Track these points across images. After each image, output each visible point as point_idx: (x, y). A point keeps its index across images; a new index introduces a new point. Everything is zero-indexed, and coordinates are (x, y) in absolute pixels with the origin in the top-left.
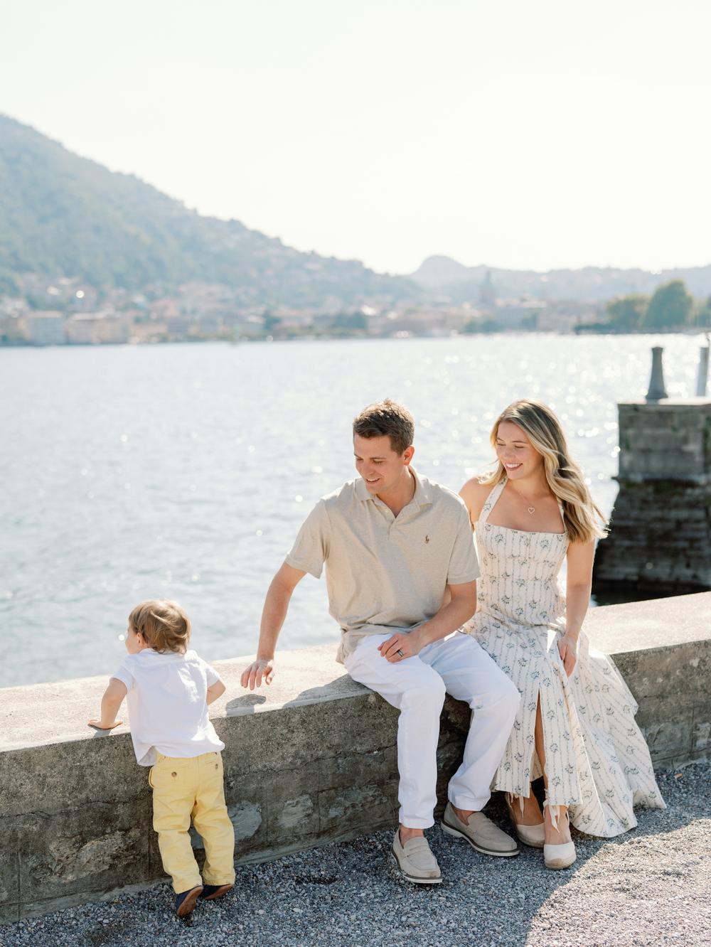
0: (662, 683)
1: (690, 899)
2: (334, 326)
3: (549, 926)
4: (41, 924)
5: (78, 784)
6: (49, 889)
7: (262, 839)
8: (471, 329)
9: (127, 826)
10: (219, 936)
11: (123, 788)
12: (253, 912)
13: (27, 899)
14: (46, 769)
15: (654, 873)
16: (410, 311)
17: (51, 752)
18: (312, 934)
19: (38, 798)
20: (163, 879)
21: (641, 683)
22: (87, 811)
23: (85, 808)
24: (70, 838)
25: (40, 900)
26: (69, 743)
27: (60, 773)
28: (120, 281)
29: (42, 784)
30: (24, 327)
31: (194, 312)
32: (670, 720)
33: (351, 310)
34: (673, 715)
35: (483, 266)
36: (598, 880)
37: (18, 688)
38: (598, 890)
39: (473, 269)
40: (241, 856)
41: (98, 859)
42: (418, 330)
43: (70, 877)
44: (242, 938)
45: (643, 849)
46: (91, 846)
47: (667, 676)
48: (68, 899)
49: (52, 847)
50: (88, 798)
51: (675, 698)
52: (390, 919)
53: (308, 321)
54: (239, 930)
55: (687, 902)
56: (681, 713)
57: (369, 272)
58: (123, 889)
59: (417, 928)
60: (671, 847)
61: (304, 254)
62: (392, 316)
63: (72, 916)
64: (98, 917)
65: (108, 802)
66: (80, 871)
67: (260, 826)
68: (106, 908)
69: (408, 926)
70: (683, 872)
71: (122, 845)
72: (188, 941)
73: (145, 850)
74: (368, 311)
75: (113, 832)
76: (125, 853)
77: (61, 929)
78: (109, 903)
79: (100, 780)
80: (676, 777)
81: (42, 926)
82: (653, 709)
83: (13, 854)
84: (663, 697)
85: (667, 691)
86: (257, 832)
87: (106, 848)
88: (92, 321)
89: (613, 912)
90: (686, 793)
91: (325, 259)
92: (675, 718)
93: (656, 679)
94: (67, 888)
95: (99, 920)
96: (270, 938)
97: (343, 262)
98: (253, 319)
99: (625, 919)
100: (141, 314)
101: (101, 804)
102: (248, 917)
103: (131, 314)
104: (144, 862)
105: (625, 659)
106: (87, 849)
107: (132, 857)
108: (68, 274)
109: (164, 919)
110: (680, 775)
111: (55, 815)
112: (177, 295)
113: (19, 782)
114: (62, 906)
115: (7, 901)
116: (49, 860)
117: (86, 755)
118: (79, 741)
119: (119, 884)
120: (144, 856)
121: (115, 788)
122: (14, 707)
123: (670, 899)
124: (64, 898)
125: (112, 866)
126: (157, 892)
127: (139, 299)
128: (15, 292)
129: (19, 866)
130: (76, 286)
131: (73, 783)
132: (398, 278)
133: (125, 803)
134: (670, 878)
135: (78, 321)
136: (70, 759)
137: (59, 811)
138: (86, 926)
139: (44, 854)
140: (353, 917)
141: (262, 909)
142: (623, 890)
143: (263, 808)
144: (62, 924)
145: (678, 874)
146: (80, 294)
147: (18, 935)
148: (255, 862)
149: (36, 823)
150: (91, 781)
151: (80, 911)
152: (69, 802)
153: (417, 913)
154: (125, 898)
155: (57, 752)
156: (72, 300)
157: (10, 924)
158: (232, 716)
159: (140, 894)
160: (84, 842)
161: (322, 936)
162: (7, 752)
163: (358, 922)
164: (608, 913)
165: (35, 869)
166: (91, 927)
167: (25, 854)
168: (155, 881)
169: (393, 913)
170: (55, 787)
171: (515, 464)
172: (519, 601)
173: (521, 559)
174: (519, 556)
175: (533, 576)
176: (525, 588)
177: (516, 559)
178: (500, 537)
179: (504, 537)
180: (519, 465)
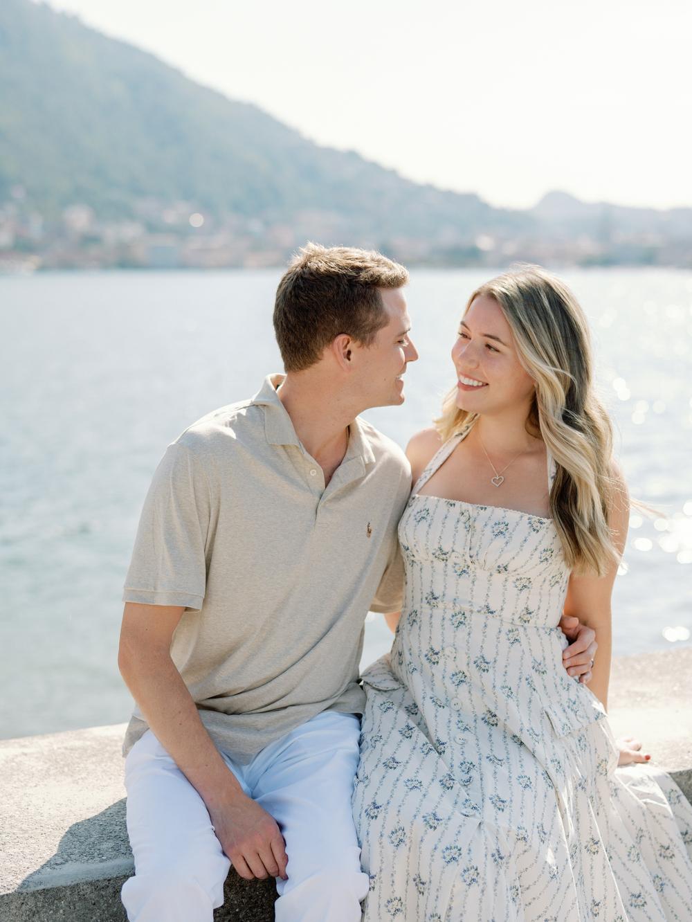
28: (237, 207)
35: (603, 203)
39: (591, 205)
57: (485, 206)
61: (421, 186)
74: (484, 244)
91: (442, 192)
97: (460, 195)
103: (246, 242)
127: (256, 227)
130: (193, 210)
132: (515, 212)
171: (474, 379)
172: (455, 658)
173: (457, 561)
174: (453, 551)
175: (483, 604)
176: (467, 630)
177: (450, 563)
178: (424, 514)
179: (431, 514)
180: (480, 384)
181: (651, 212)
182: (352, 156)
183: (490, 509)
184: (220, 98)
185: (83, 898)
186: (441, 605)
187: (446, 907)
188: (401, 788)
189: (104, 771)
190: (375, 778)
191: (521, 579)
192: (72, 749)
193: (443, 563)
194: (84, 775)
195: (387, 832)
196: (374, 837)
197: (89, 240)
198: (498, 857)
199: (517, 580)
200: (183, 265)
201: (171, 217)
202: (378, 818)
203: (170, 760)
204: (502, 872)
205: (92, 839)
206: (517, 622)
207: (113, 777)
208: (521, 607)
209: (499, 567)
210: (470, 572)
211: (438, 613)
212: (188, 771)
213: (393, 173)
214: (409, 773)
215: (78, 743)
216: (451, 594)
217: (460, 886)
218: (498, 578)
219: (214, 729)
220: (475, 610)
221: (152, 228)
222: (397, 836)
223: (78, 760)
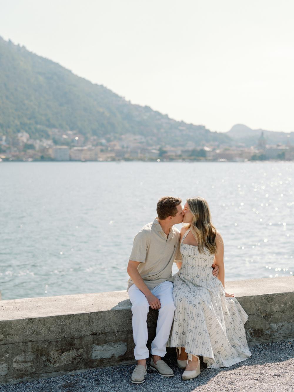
0: (283, 307)
1: (281, 384)
2: (191, 156)
3: (227, 390)
4: (46, 381)
5: (61, 331)
6: (50, 369)
7: (127, 356)
8: (254, 158)
9: (78, 347)
10: (109, 388)
11: (77, 333)
12: (122, 381)
13: (41, 372)
14: (50, 325)
15: (271, 375)
16: (226, 150)
17: (52, 319)
18: (142, 389)
19: (47, 335)
20: (90, 368)
21: (275, 306)
22: (64, 341)
23: (63, 340)
24: (58, 351)
25: (46, 373)
26: (59, 316)
27: (55, 327)
28: (95, 133)
29: (49, 330)
30: (51, 152)
31: (127, 147)
32: (287, 321)
33: (199, 148)
34: (288, 320)
35: (260, 129)
36: (249, 376)
37: (41, 298)
38: (248, 379)
39: (255, 131)
40: (119, 362)
41: (67, 359)
42: (230, 158)
43: (57, 365)
44: (117, 389)
45: (269, 367)
46: (65, 354)
47: (285, 304)
48: (56, 373)
49: (51, 354)
50: (64, 336)
51: (288, 313)
52: (171, 386)
53: (179, 153)
54: (116, 386)
55: (280, 385)
56: (291, 319)
57: (208, 131)
58: (76, 371)
59: (180, 389)
60: (280, 367)
61: (178, 122)
62: (218, 151)
63: (57, 379)
64: (67, 380)
65: (72, 338)
66: (61, 363)
67: (127, 351)
68: (70, 377)
69: (177, 388)
70: (281, 375)
71: (76, 355)
72: (98, 389)
73: (84, 357)
74: (207, 149)
75: (73, 350)
76: (77, 358)
77: (53, 383)
78: (71, 376)
79: (69, 330)
80: (288, 344)
81: (47, 382)
82: (280, 317)
83: (37, 355)
84: (284, 312)
85: (285, 310)
86: (126, 353)
87: (70, 355)
88: (82, 150)
89: (251, 386)
90: (291, 349)
91: (188, 125)
92: (289, 321)
93: (281, 305)
94: (56, 369)
95: (67, 381)
96: (127, 389)
97: (196, 126)
98: (154, 151)
99: (255, 389)
100: (103, 148)
101: (69, 339)
102: (120, 382)
103: (99, 147)
104: (84, 362)
105: (268, 297)
106: (64, 355)
107: (80, 359)
108: (72, 129)
109: (90, 382)
110: (290, 343)
111: (53, 342)
112: (120, 139)
113: (41, 329)
114: (54, 376)
115: (35, 372)
116: (50, 358)
117: (65, 321)
118: (62, 315)
119: (74, 369)
120: (84, 359)
121: (74, 333)
122: (40, 304)
123: (274, 383)
124: (55, 372)
125: (72, 362)
126: (88, 373)
127: (103, 141)
128: (48, 137)
129: (39, 360)
130: (75, 135)
131: (60, 330)
132: (221, 134)
133: (78, 339)
134: (276, 377)
135: (75, 150)
136: (59, 322)
137: (54, 340)
138: (62, 383)
139: (49, 356)
140: (157, 384)
141: (125, 380)
142: (257, 380)
143: (128, 345)
144: (53, 381)
145: (279, 376)
146: (77, 138)
147: (38, 384)
148: (124, 365)
149: (46, 344)
150: (66, 330)
151: (60, 377)
152: (58, 337)
153: (181, 384)
154: (76, 374)
155: (54, 319)
156: (73, 141)
157: (35, 380)
158: (118, 310)
159: (82, 373)
160: (63, 352)
161: (146, 390)
162: (37, 318)
163: (159, 386)
164: (250, 387)
165: (45, 361)
166: (64, 383)
167: (41, 355)
168: (87, 369)
169: (172, 384)
170: (53, 331)
172: (192, 275)
174: (191, 255)
175: (198, 265)
176: (195, 270)
177: (191, 257)
178: (185, 248)
181: (282, 133)
182: (147, 109)
185: (124, 312)
187: (190, 311)
188: (181, 292)
190: (177, 291)
193: (189, 257)
195: (179, 299)
196: (176, 300)
198: (199, 303)
199: (204, 259)
202: (177, 297)
203: (138, 289)
204: (200, 306)
206: (204, 267)
208: (205, 264)
209: (200, 258)
210: (195, 259)
211: (189, 266)
212: (141, 290)
214: (183, 290)
216: (191, 263)
217: (192, 308)
218: (200, 260)
219: (146, 283)
220: (196, 266)
221: (56, 142)
222: (181, 300)
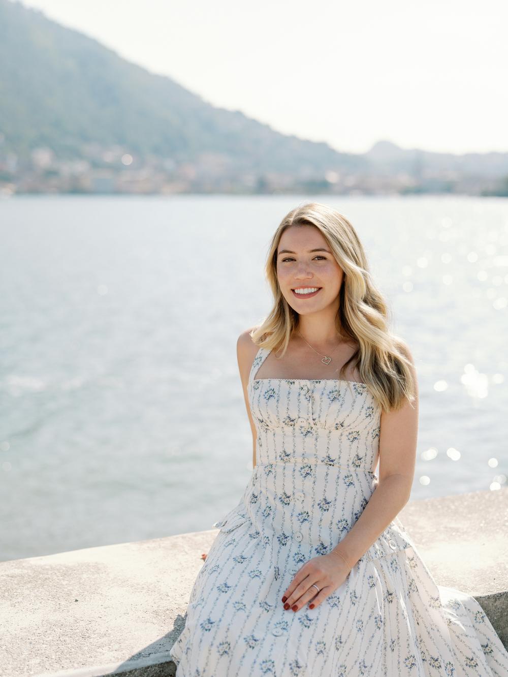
28: (157, 151)
30: (87, 183)
35: (416, 149)
39: (407, 151)
57: (332, 151)
61: (287, 137)
97: (314, 143)
127: (170, 165)
171: (311, 287)
172: (303, 501)
173: (303, 424)
174: (299, 417)
175: (325, 455)
176: (313, 480)
177: (297, 427)
178: (271, 393)
179: (277, 392)
180: (316, 290)
181: (450, 157)
182: (239, 114)
183: (323, 382)
184: (143, 72)
186: (292, 460)
188: (246, 578)
189: (36, 596)
191: (352, 433)
192: (12, 577)
193: (291, 428)
194: (20, 599)
195: (216, 644)
197: (51, 173)
199: (350, 434)
200: (117, 192)
201: (109, 157)
202: (211, 631)
205: (23, 656)
206: (351, 467)
207: (43, 602)
208: (353, 455)
209: (337, 424)
210: (314, 432)
211: (290, 466)
213: (267, 127)
215: (17, 571)
218: (336, 434)
220: (319, 461)
221: (96, 165)
222: (223, 647)
223: (16, 586)
